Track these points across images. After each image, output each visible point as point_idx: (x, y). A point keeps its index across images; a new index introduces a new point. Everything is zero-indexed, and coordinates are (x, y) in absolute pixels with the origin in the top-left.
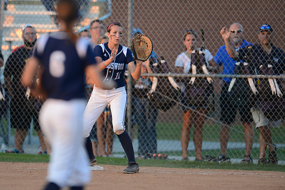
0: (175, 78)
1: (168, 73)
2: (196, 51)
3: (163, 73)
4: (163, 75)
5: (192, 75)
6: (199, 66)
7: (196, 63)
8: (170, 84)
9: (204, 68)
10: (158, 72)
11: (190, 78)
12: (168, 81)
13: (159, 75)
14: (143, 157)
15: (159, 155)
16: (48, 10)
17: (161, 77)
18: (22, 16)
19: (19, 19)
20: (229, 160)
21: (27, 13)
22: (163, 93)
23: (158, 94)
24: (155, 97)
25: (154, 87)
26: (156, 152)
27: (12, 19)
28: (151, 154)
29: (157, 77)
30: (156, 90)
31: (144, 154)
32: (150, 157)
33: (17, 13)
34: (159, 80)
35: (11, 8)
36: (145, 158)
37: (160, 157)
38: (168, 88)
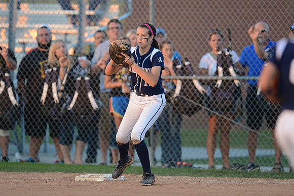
0: (200, 81)
1: (192, 75)
2: (222, 52)
3: (187, 75)
4: (188, 78)
5: (218, 78)
6: (225, 68)
7: (223, 64)
8: (195, 88)
9: (231, 70)
10: (182, 75)
11: (216, 81)
12: (193, 84)
13: (183, 78)
14: (166, 165)
15: (184, 164)
16: (64, 9)
17: (185, 80)
18: (36, 16)
19: (33, 19)
20: (258, 168)
21: (41, 12)
22: (187, 97)
23: (182, 98)
24: (179, 101)
25: (178, 91)
26: (180, 160)
27: (26, 19)
28: (175, 162)
29: (181, 80)
30: (180, 94)
31: (167, 162)
32: (174, 166)
33: (31, 12)
34: (183, 83)
35: (24, 7)
36: (169, 166)
37: (185, 166)
38: (193, 91)
